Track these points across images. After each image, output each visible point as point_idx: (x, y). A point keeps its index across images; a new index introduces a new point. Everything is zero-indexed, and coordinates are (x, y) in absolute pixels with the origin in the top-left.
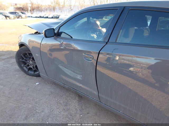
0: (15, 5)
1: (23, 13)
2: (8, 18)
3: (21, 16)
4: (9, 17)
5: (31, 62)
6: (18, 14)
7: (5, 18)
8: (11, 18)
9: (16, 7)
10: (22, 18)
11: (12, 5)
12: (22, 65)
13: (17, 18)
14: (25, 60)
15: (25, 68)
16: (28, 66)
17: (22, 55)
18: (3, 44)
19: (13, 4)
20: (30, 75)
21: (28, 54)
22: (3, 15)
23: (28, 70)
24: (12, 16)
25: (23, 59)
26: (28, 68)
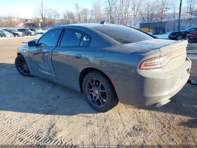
0: (25, 21)
1: (33, 29)
2: (16, 36)
3: (30, 34)
4: (17, 34)
5: (25, 66)
6: (27, 31)
7: (13, 35)
8: (20, 35)
9: (26, 23)
10: (31, 35)
11: (22, 21)
12: (20, 68)
13: (26, 35)
14: (21, 64)
15: (21, 71)
16: (24, 69)
17: (19, 61)
18: (9, 58)
19: (23, 19)
20: (25, 76)
21: (23, 60)
22: (12, 33)
23: (24, 72)
24: (20, 33)
25: (20, 63)
26: (23, 70)
